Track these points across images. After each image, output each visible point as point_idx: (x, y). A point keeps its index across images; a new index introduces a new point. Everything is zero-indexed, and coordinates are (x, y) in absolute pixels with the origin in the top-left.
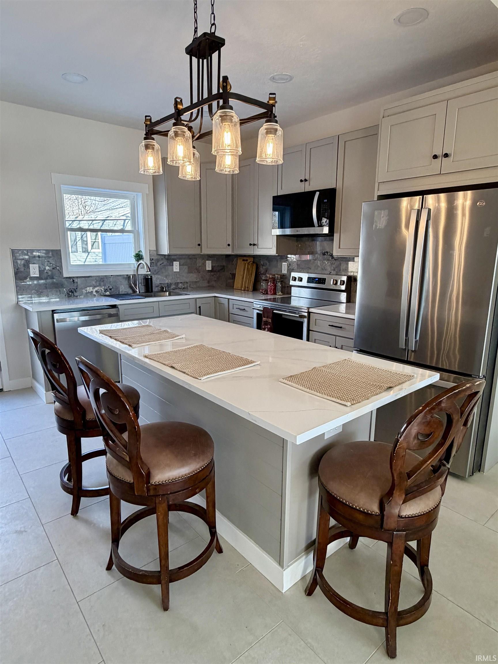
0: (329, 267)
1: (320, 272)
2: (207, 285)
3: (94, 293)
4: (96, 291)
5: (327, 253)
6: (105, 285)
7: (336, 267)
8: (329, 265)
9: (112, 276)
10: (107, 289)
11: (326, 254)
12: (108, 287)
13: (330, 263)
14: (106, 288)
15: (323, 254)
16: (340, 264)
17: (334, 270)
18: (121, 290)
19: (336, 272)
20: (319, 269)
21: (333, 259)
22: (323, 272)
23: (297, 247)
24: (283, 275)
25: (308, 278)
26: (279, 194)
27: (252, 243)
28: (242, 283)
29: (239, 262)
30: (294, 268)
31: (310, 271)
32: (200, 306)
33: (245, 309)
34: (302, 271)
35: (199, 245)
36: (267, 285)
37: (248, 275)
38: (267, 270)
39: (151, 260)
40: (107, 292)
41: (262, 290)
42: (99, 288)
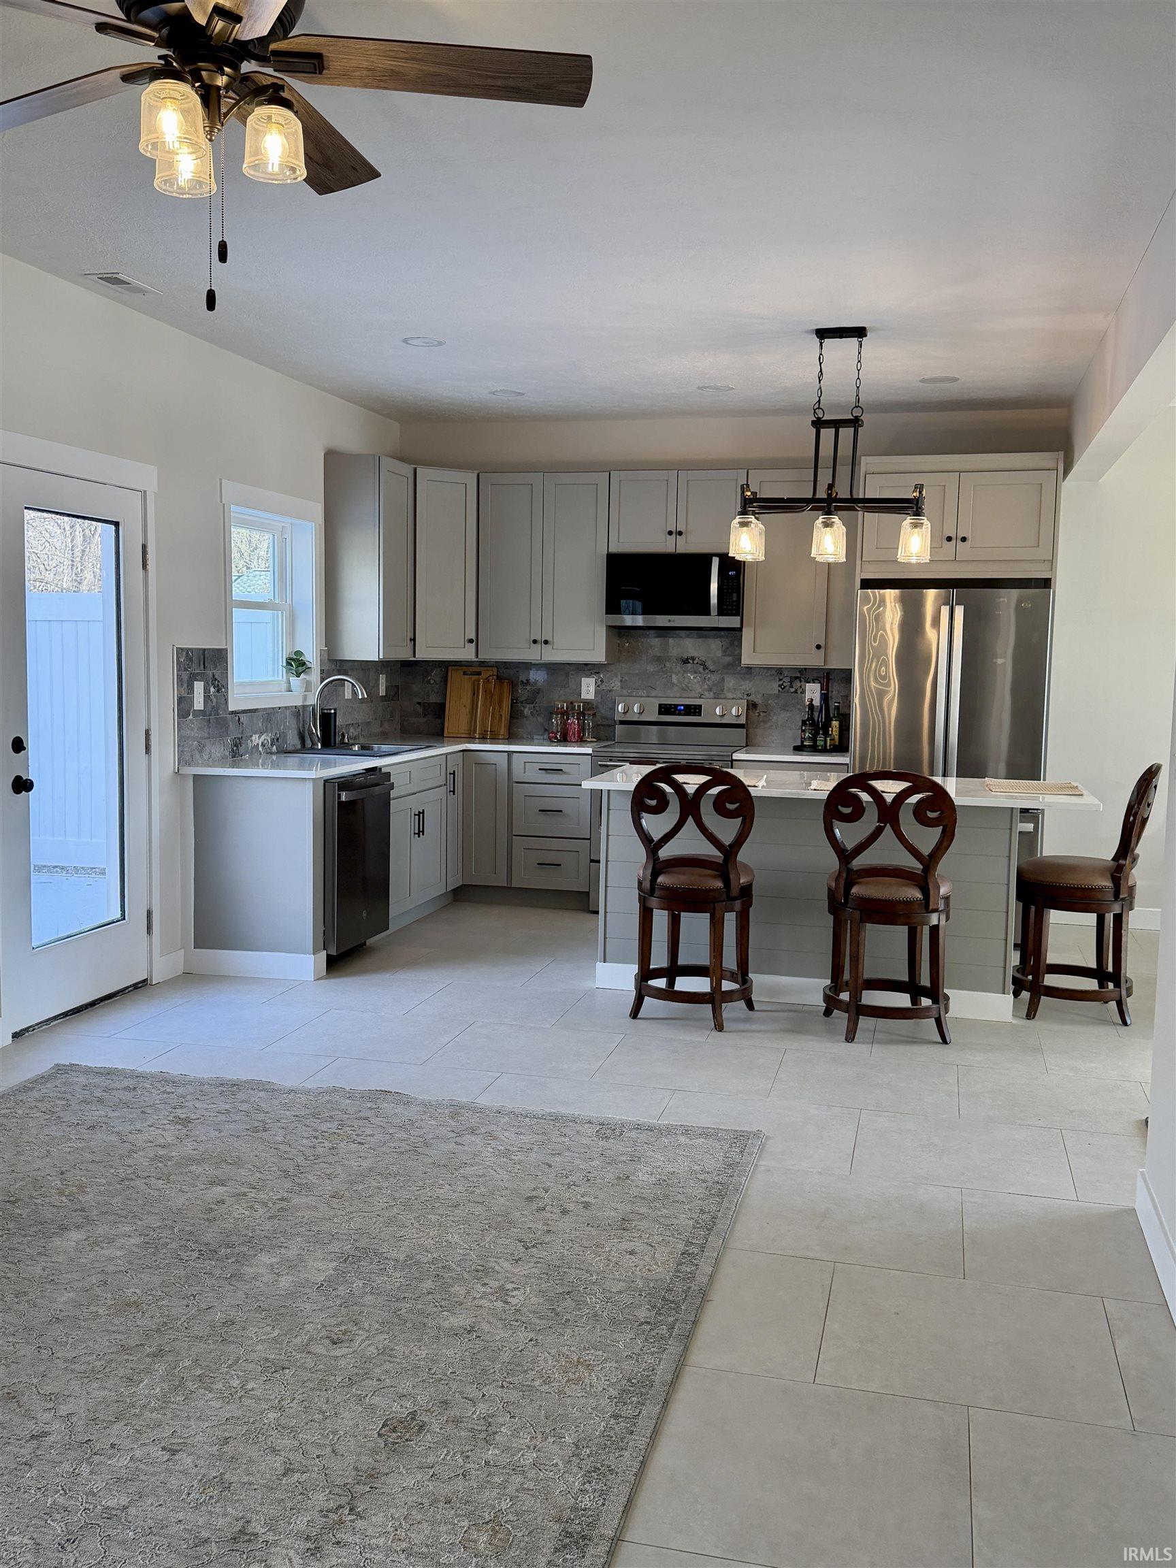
1: (678, 695)
4: (263, 745)
7: (714, 685)
8: (698, 682)
9: (280, 708)
10: (273, 739)
11: (691, 661)
12: (274, 734)
16: (723, 680)
17: (710, 690)
19: (714, 693)
20: (675, 688)
22: (683, 695)
23: (619, 646)
24: (587, 703)
25: (660, 705)
26: (613, 550)
27: (538, 638)
28: (471, 722)
29: (455, 677)
30: (614, 689)
31: (654, 693)
32: (454, 771)
33: (561, 770)
34: (634, 694)
35: (411, 640)
36: (565, 723)
37: (490, 706)
38: (538, 693)
39: (322, 671)
40: (273, 745)
41: (552, 732)
42: (265, 737)
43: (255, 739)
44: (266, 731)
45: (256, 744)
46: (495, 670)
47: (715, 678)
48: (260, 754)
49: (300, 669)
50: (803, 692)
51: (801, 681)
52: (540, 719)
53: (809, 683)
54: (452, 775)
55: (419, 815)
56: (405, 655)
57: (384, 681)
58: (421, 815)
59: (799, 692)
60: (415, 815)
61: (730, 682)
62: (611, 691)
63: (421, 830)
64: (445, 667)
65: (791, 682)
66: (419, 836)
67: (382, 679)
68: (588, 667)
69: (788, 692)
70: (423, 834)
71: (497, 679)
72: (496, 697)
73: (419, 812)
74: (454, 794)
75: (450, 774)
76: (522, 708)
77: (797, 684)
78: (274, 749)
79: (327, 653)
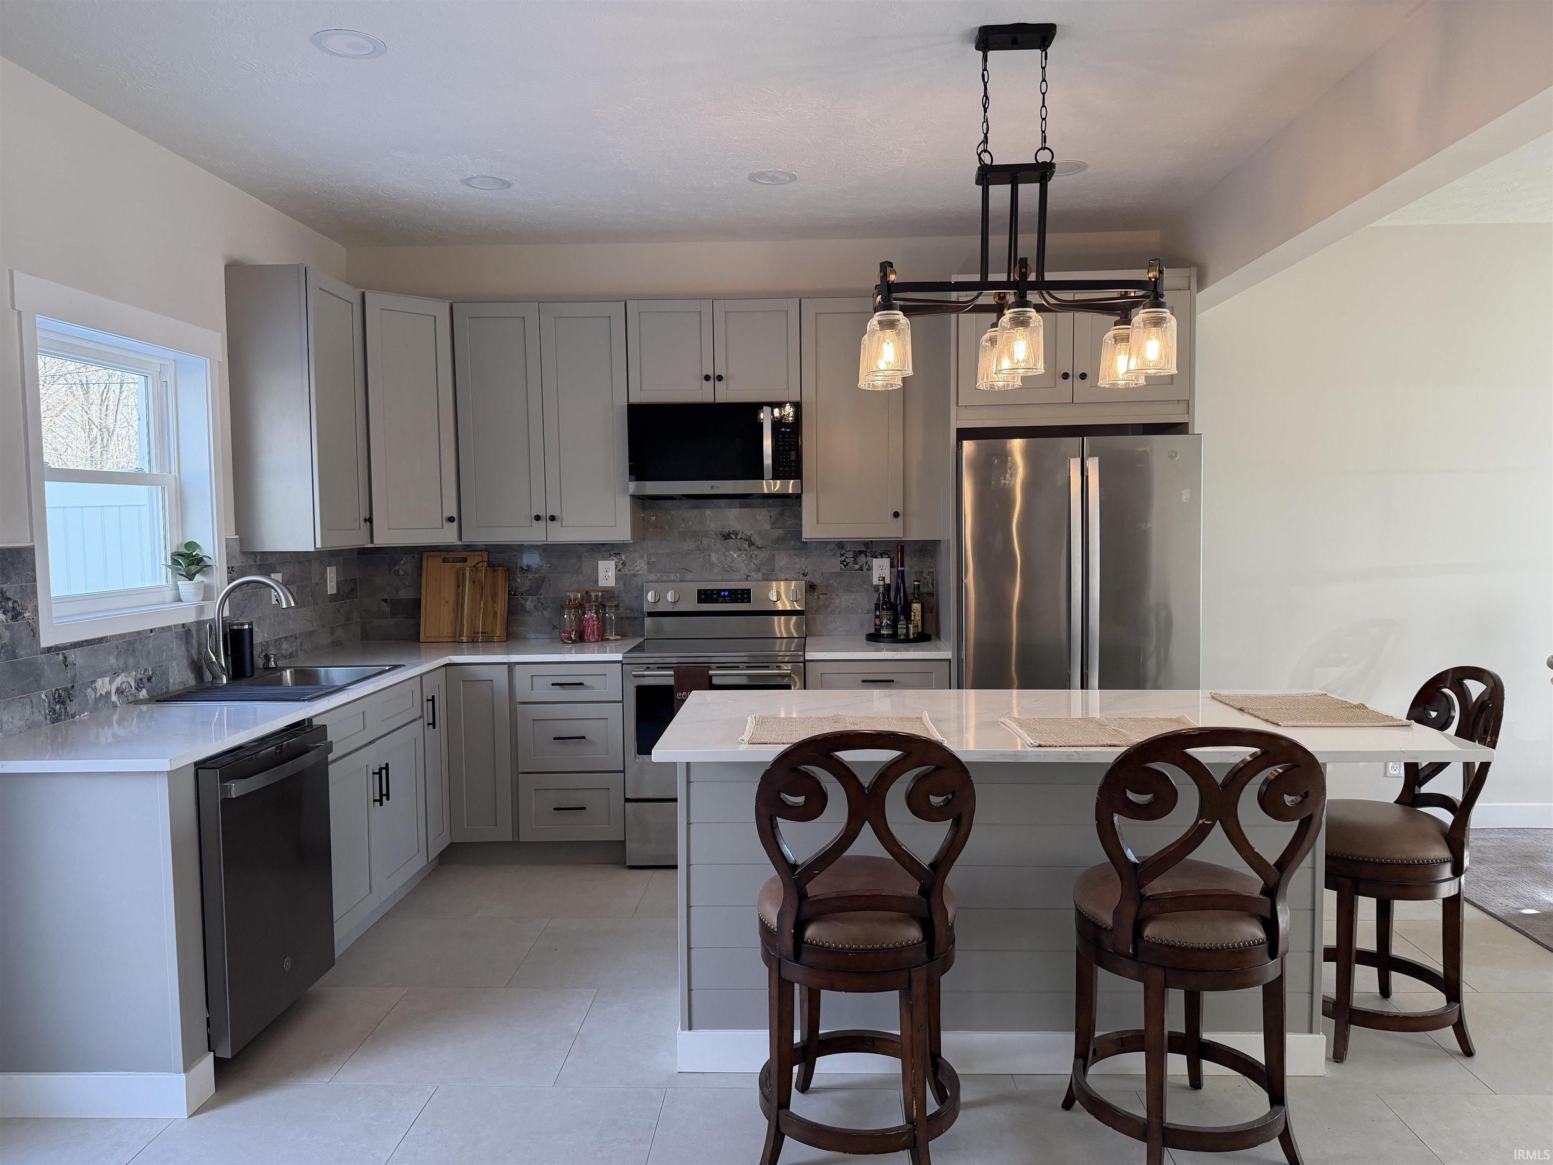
0: (742, 565)
1: (720, 578)
2: (329, 640)
3: (114, 698)
4: (119, 691)
5: (737, 534)
6: (136, 667)
7: (762, 564)
8: (743, 561)
9: (151, 631)
10: (141, 679)
11: (733, 537)
12: (142, 672)
13: (746, 555)
14: (139, 676)
15: (723, 536)
16: (773, 557)
17: (758, 570)
18: (171, 680)
19: (763, 574)
20: (716, 570)
21: (753, 548)
22: (726, 577)
23: (643, 521)
24: (607, 591)
25: (699, 591)
26: (634, 400)
27: (542, 513)
28: (456, 623)
29: (432, 565)
30: (640, 572)
31: (689, 576)
32: (433, 697)
33: (582, 684)
34: (665, 578)
35: (365, 520)
36: (580, 619)
37: (481, 599)
38: (543, 581)
39: (230, 570)
40: (142, 688)
41: (565, 632)
42: (126, 680)
43: (104, 685)
44: (126, 669)
45: (104, 693)
46: (485, 554)
47: (764, 555)
48: (115, 706)
49: (193, 568)
50: (870, 569)
51: (866, 556)
52: (546, 614)
53: (877, 557)
54: (430, 703)
55: (380, 773)
56: (358, 539)
57: (334, 575)
58: (384, 771)
59: (865, 569)
60: (374, 773)
61: (782, 560)
62: (635, 575)
63: (384, 792)
64: (419, 553)
65: (855, 557)
66: (381, 804)
67: (331, 574)
68: (606, 548)
69: (852, 569)
70: (388, 799)
71: (489, 566)
72: (488, 590)
73: (381, 769)
74: (434, 727)
75: (428, 700)
76: (523, 602)
77: (862, 559)
78: (144, 693)
79: (238, 543)
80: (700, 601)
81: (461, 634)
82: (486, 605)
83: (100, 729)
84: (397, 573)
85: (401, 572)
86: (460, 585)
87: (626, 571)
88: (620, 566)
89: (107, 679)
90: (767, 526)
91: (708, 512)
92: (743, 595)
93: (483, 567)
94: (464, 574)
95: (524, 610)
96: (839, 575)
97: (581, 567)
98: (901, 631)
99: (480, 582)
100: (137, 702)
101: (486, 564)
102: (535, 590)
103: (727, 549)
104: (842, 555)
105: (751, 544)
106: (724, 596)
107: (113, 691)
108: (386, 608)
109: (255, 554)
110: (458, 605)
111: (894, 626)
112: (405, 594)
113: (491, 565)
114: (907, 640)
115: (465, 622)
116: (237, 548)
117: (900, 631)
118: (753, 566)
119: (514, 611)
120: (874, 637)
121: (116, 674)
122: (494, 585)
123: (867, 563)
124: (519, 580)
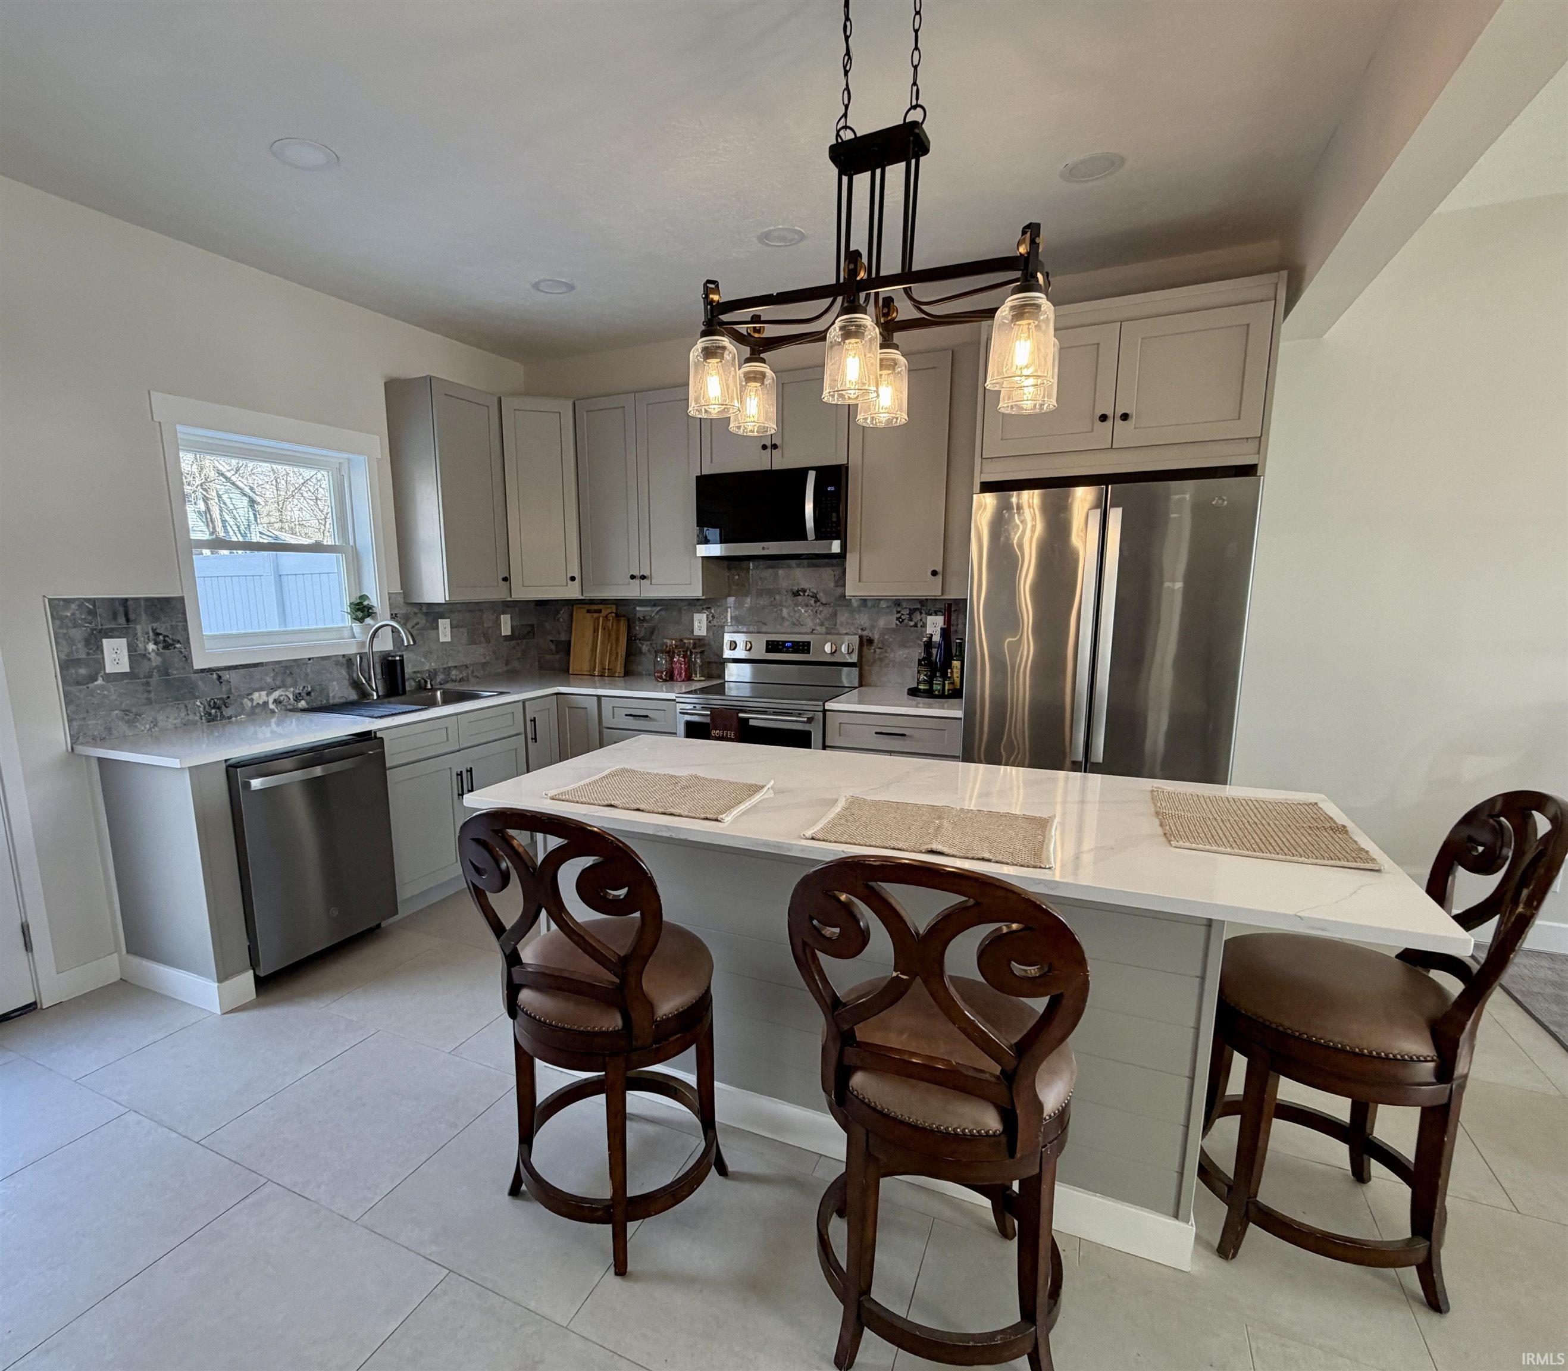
0: (808, 619)
1: (789, 631)
3: (272, 706)
5: (805, 592)
6: (295, 685)
8: (809, 616)
11: (802, 594)
12: (301, 688)
13: (812, 611)
14: (297, 691)
15: (793, 593)
20: (786, 624)
21: (818, 604)
22: (796, 630)
23: (728, 579)
24: (697, 639)
25: (768, 642)
26: (706, 472)
27: (634, 573)
28: (592, 659)
29: (579, 614)
30: (725, 624)
31: (763, 629)
32: (535, 717)
33: (647, 716)
34: (744, 630)
35: (502, 579)
36: (670, 662)
37: (609, 642)
38: (654, 629)
39: (397, 615)
40: (300, 700)
41: (658, 672)
42: (282, 693)
43: (259, 697)
44: (283, 686)
45: (261, 702)
46: (614, 607)
47: (827, 611)
48: (273, 711)
49: (365, 614)
50: (924, 626)
53: (931, 615)
54: (532, 722)
55: (461, 775)
57: (507, 621)
59: (919, 625)
60: (457, 775)
61: (844, 616)
62: (722, 627)
65: (910, 614)
67: (504, 620)
68: (698, 603)
69: (907, 625)
71: (616, 616)
72: (614, 634)
73: (462, 772)
74: (536, 741)
76: (639, 645)
77: (917, 617)
78: (303, 704)
79: (402, 596)
80: (768, 650)
81: (594, 670)
82: (611, 648)
83: (257, 728)
84: (558, 620)
85: (561, 620)
86: (596, 631)
87: (715, 623)
88: (711, 618)
89: (264, 693)
90: (832, 585)
91: (781, 572)
92: (803, 647)
93: (611, 617)
94: (599, 622)
95: (641, 653)
96: (894, 631)
97: (680, 619)
98: (937, 687)
99: (609, 629)
100: (294, 710)
101: (614, 615)
102: (648, 638)
103: (796, 605)
104: (898, 612)
105: (817, 601)
106: (788, 647)
107: (271, 701)
108: (553, 647)
109: (420, 604)
110: (593, 647)
111: (930, 682)
112: (563, 637)
113: (618, 616)
114: (942, 696)
115: (597, 660)
116: (400, 600)
117: (935, 687)
118: (818, 620)
119: (632, 653)
120: (913, 692)
121: (273, 689)
122: (618, 631)
123: (921, 620)
124: (637, 628)
